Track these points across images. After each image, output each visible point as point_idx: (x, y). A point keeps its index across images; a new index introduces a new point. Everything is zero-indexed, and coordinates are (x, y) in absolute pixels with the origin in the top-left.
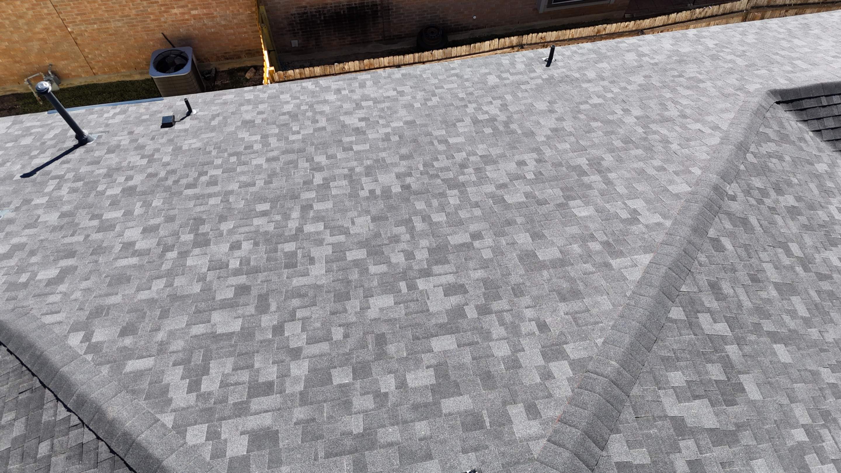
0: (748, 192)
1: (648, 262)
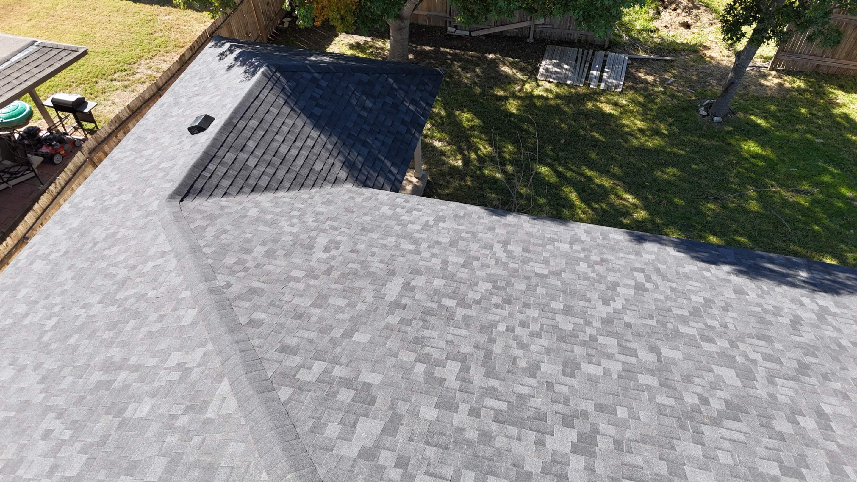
0: (232, 272)
1: (229, 387)
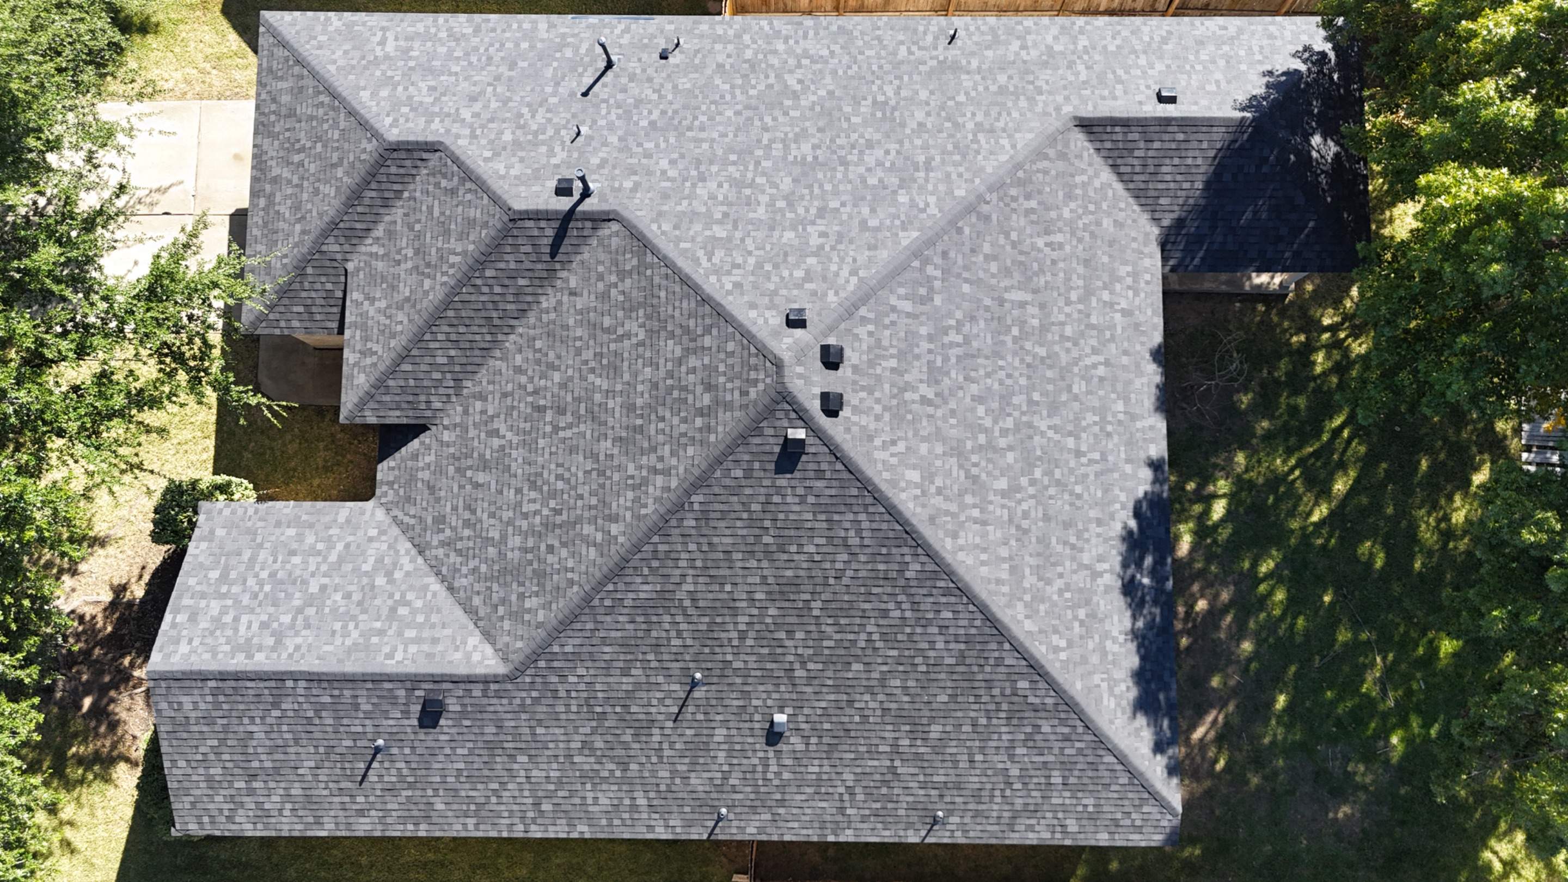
0: (1002, 199)
1: (915, 238)
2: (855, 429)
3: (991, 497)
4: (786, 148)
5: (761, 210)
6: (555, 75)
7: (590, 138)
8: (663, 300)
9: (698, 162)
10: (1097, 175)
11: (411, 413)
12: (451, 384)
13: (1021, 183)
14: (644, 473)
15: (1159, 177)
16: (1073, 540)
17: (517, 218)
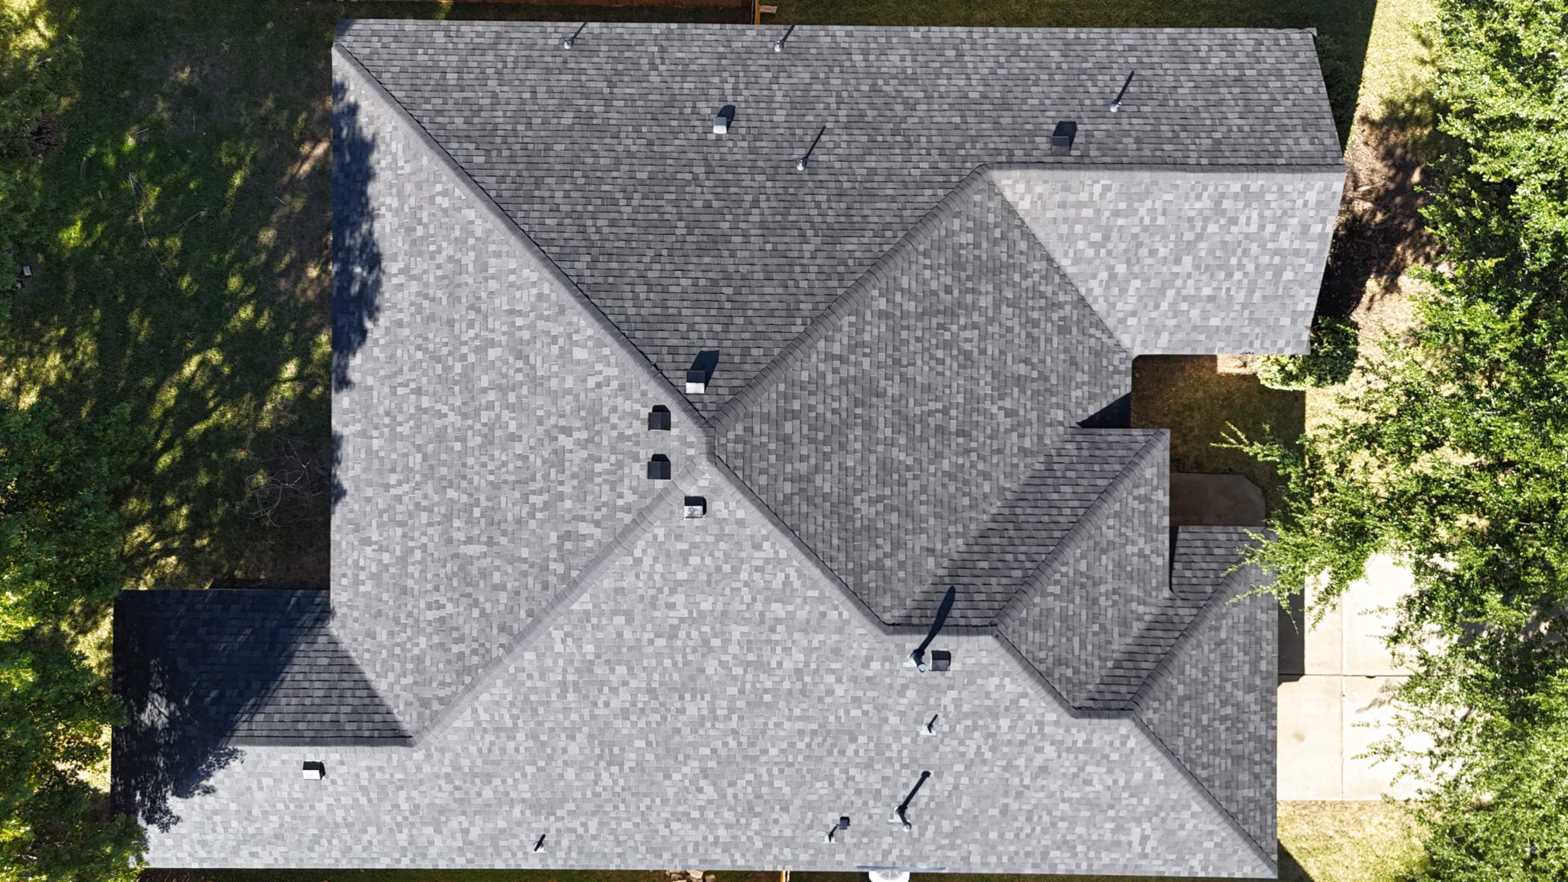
0: (487, 651)
1: (575, 603)
2: (636, 396)
3: (504, 339)
4: (713, 710)
5: (736, 636)
6: (959, 798)
7: (918, 721)
8: (835, 535)
9: (803, 692)
10: (391, 686)
11: (1097, 438)
12: (1056, 467)
13: (468, 670)
14: (852, 358)
15: (327, 685)
16: (426, 304)
17: (989, 627)
